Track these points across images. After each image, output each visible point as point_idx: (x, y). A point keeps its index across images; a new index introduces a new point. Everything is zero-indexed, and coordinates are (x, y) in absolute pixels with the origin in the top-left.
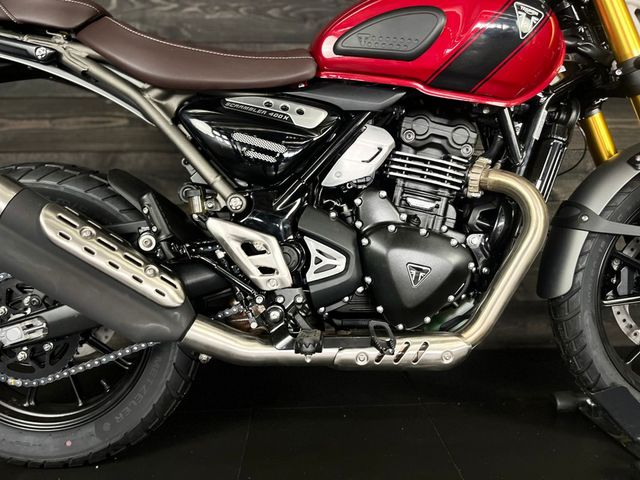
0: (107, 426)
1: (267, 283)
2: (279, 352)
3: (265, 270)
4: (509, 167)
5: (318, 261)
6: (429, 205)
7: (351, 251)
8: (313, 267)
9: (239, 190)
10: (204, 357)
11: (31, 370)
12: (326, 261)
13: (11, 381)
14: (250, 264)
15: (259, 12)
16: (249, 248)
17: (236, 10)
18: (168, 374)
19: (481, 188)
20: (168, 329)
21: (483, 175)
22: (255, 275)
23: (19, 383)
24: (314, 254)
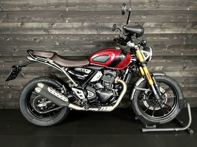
0: (55, 120)
1: (81, 98)
2: (83, 109)
3: (81, 96)
5: (89, 94)
6: (108, 85)
7: (95, 92)
9: (77, 83)
10: (71, 109)
11: (43, 111)
12: (91, 94)
13: (40, 113)
14: (78, 95)
15: (81, 39)
16: (78, 92)
17: (76, 38)
18: (65, 112)
20: (65, 105)
21: (118, 80)
22: (79, 97)
23: (41, 113)
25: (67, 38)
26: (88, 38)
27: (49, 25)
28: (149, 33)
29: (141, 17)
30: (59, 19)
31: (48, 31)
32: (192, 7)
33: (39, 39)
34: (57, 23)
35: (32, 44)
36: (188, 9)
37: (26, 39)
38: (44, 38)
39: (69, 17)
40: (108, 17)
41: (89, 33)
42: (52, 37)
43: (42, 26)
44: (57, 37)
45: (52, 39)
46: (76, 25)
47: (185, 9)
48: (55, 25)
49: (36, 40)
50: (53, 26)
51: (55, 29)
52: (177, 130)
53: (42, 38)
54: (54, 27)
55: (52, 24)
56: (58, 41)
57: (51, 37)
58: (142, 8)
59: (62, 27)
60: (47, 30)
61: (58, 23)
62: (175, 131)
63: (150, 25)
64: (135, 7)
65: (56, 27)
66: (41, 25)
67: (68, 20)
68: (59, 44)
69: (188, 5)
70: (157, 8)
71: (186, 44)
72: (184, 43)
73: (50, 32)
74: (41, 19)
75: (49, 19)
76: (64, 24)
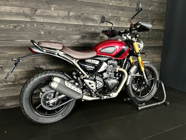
1: (92, 88)
3: (92, 86)
4: (121, 67)
5: (98, 84)
6: (111, 73)
7: (103, 82)
8: (98, 85)
12: (99, 84)
15: (67, 29)
17: (63, 28)
19: (118, 71)
20: (80, 97)
21: (118, 69)
24: (98, 83)
25: (53, 27)
26: (74, 29)
27: (32, 10)
28: (125, 27)
29: (119, 12)
30: (43, 5)
31: (30, 18)
32: (152, 7)
33: (19, 26)
34: (41, 10)
35: (10, 32)
36: (150, 9)
37: (2, 26)
38: (26, 25)
39: (55, 4)
40: (92, 9)
41: (76, 23)
42: (36, 25)
43: (24, 11)
44: (42, 25)
45: (36, 27)
46: (62, 13)
47: (148, 9)
48: (39, 12)
49: (16, 27)
50: (37, 12)
51: (39, 16)
52: (159, 103)
53: (24, 26)
54: (38, 14)
55: (36, 10)
56: (43, 30)
57: (34, 25)
58: (120, 4)
59: (47, 14)
60: (30, 16)
61: (43, 10)
62: (158, 105)
63: (125, 20)
64: (115, 2)
65: (41, 14)
66: (22, 11)
67: (54, 8)
68: (44, 33)
69: (150, 6)
70: (130, 5)
71: (148, 37)
72: (147, 37)
73: (34, 19)
74: (22, 3)
75: (32, 4)
76: (49, 11)
